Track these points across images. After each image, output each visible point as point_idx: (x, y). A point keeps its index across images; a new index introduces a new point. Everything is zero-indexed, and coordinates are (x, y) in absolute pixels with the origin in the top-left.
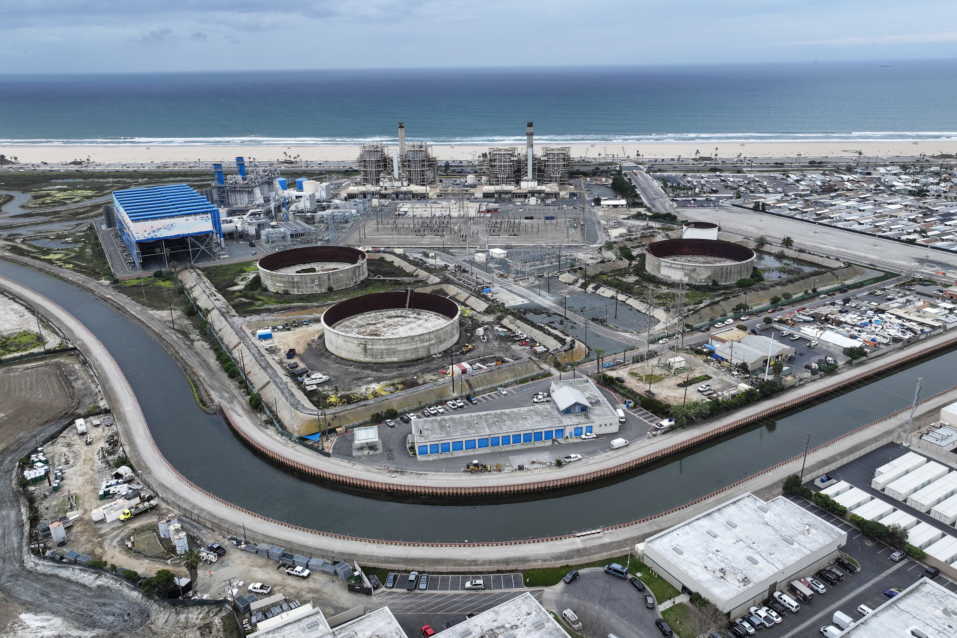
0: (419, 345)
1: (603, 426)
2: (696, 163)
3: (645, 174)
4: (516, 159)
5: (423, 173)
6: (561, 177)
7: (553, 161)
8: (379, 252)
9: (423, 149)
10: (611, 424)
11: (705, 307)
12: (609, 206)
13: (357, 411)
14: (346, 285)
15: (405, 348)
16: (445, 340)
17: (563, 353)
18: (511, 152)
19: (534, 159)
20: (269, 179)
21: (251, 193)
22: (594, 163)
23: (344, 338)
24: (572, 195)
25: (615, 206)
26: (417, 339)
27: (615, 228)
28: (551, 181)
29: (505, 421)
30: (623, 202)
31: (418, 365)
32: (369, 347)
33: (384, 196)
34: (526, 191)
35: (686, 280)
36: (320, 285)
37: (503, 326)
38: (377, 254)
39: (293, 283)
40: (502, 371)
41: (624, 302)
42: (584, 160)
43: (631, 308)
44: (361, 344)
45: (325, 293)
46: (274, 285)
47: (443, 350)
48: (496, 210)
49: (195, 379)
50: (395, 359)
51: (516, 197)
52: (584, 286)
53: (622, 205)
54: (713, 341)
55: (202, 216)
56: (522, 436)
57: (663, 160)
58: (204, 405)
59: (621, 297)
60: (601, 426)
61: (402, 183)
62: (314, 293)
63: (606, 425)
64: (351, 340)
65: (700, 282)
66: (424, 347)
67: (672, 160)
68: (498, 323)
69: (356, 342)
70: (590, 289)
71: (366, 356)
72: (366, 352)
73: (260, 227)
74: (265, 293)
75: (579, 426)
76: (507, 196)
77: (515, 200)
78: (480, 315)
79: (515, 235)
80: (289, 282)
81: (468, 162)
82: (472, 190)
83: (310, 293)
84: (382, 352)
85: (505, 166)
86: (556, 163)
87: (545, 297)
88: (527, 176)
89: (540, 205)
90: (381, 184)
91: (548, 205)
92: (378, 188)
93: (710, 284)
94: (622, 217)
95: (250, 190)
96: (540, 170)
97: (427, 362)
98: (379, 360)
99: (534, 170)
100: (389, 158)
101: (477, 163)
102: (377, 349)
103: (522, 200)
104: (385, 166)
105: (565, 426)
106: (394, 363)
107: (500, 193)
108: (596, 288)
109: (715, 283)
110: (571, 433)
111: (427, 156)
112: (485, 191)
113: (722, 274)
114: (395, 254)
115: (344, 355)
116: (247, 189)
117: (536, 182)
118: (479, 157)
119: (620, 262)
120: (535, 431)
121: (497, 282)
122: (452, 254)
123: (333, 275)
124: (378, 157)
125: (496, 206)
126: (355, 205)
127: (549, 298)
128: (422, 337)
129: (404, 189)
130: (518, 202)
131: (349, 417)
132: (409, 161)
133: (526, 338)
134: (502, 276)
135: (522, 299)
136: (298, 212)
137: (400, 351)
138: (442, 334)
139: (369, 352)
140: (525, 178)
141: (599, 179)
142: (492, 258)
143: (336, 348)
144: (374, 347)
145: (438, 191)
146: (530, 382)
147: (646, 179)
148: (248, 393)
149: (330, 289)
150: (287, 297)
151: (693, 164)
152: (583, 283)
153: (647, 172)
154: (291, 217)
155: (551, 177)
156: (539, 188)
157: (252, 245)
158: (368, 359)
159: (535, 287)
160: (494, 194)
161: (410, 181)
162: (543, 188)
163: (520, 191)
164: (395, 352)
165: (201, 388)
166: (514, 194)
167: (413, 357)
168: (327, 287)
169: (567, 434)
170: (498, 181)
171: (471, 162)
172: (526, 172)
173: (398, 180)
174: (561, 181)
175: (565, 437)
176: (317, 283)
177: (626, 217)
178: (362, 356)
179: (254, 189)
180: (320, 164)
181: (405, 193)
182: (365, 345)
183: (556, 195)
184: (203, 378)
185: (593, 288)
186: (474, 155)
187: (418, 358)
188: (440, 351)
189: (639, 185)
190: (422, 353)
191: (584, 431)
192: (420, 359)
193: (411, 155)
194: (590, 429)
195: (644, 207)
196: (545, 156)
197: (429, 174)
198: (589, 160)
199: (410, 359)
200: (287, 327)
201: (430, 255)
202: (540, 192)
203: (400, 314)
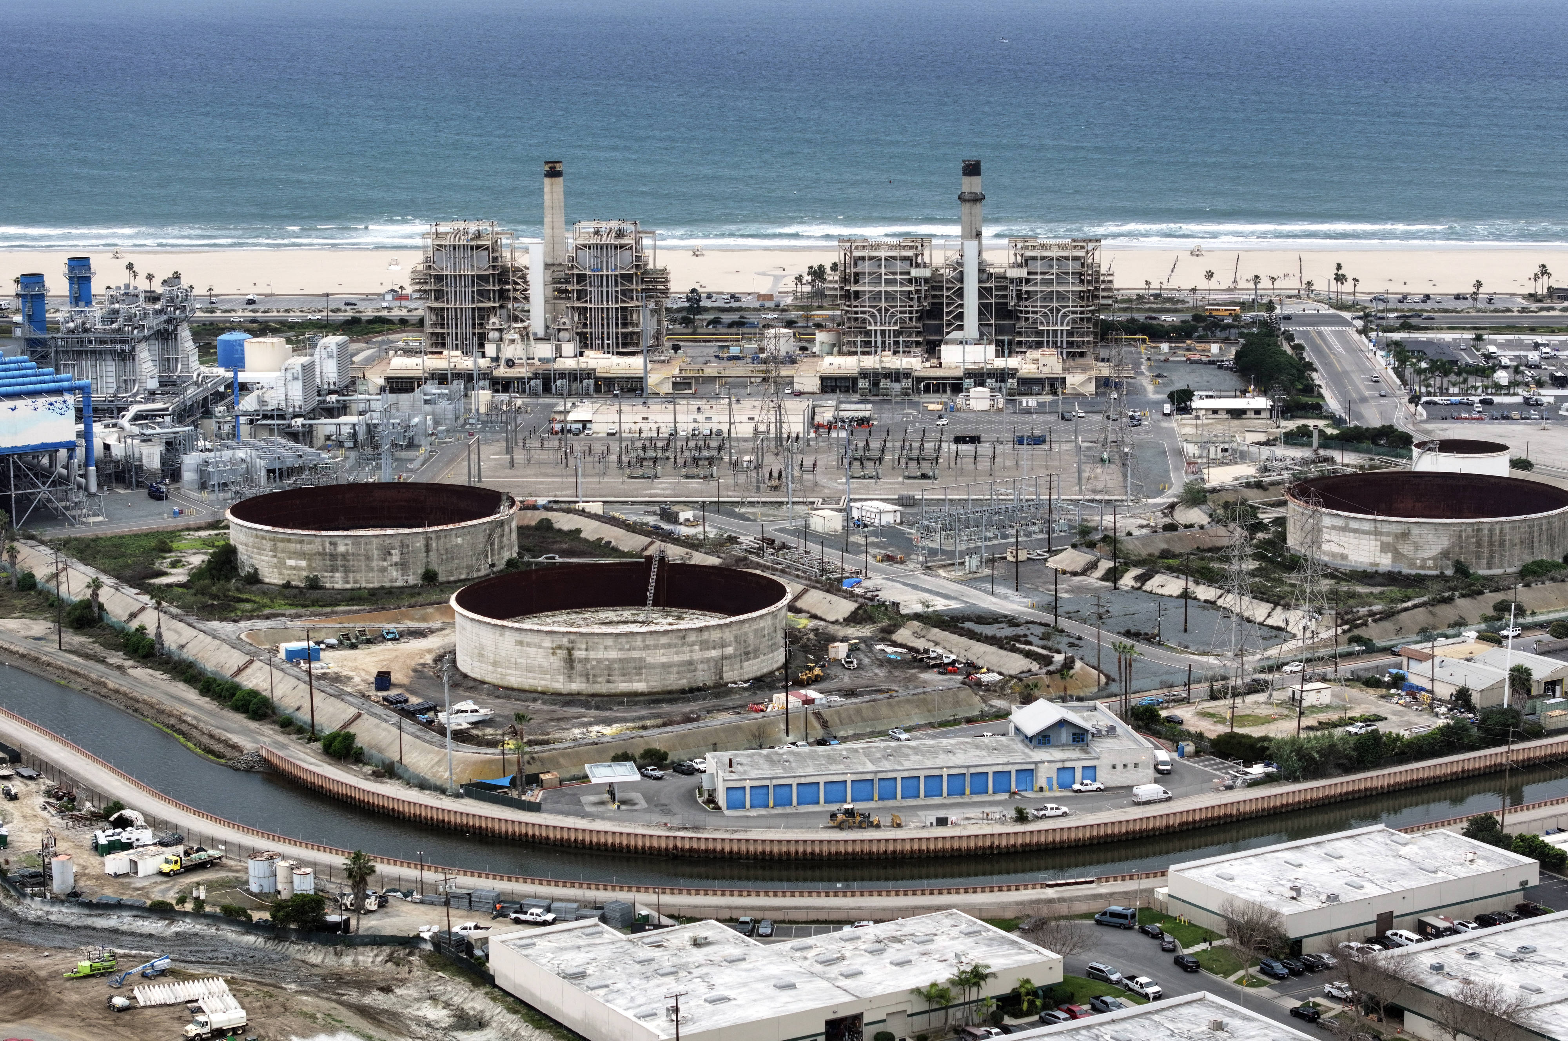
0: (697, 656)
1: (1120, 767)
2: (1533, 306)
3: (1356, 336)
4: (926, 273)
5: (625, 316)
6: (1070, 334)
7: (1045, 282)
8: (535, 508)
9: (628, 241)
10: (1136, 765)
11: (1415, 606)
12: (1215, 411)
13: (577, 753)
14: (470, 568)
15: (664, 659)
16: (757, 653)
17: (1044, 677)
18: (910, 253)
19: (984, 274)
20: (169, 321)
21: (126, 357)
22: (1191, 304)
23: (517, 636)
24: (1104, 383)
25: (1237, 414)
26: (692, 638)
27: (1222, 464)
28: (1039, 345)
29: (907, 755)
30: (1263, 403)
31: (695, 700)
32: (578, 654)
33: (501, 385)
34: (959, 373)
35: (1385, 562)
36: (402, 565)
37: (894, 644)
38: (530, 513)
39: (333, 557)
40: (899, 702)
41: (1213, 603)
42: (1157, 296)
43: (1227, 613)
44: (560, 647)
45: (415, 586)
46: (281, 565)
47: (751, 675)
48: (862, 422)
49: (172, 721)
50: (640, 686)
51: (927, 390)
52: (1113, 575)
53: (1258, 412)
54: (1412, 662)
55: (52, 399)
56: (945, 779)
57: (1428, 297)
58: (218, 757)
59: (1204, 592)
60: (1114, 767)
61: (558, 349)
62: (387, 585)
63: (1125, 766)
64: (534, 639)
65: (1423, 567)
66: (708, 660)
67: (1458, 297)
68: (882, 640)
69: (547, 643)
70: (1128, 580)
71: (570, 678)
72: (572, 668)
73: (172, 446)
74: (255, 588)
75: (1068, 765)
76: (897, 387)
77: (924, 398)
78: (836, 627)
79: (924, 476)
80: (322, 554)
81: (760, 296)
82: (785, 371)
83: (376, 585)
84: (609, 668)
85: (889, 296)
86: (1055, 288)
87: (1006, 598)
88: (960, 328)
89: (1000, 410)
90: (490, 349)
91: (1028, 411)
92: (483, 363)
93: (1449, 572)
94: (1251, 437)
95: (127, 348)
96: (1004, 312)
97: (717, 696)
98: (602, 688)
99: (984, 310)
100: (517, 270)
101: (789, 300)
102: (599, 661)
103: (944, 398)
104: (502, 295)
105: (1036, 763)
106: (636, 694)
107: (875, 377)
108: (1143, 579)
109: (1461, 569)
110: (1049, 779)
111: (638, 262)
112: (828, 372)
113: (1479, 544)
114: (583, 513)
115: (514, 679)
116: (118, 347)
117: (992, 348)
118: (799, 279)
119: (1221, 530)
120: (973, 770)
121: (877, 570)
122: (743, 517)
123: (438, 538)
124: (481, 264)
125: (863, 410)
126: (426, 402)
127: (1017, 599)
128: (705, 635)
129: (568, 364)
130: (934, 403)
131: (562, 761)
132: (581, 278)
133: (954, 661)
134: (890, 559)
135: (947, 602)
136: (265, 417)
137: (652, 666)
138: (751, 636)
139: (578, 667)
140: (956, 335)
141: (1200, 346)
142: (861, 525)
143: (495, 664)
144: (592, 654)
145: (676, 372)
146: (964, 726)
147: (1352, 349)
148: (314, 739)
149: (430, 577)
150: (315, 594)
151: (1524, 310)
152: (1109, 570)
153: (1364, 332)
154: (245, 430)
155: (1040, 334)
156: (1000, 363)
157: (157, 495)
158: (575, 686)
159: (983, 579)
160: (855, 380)
161: (585, 342)
162: (1013, 362)
163: (938, 373)
164: (639, 668)
165: (195, 733)
166: (920, 379)
167: (683, 683)
168: (421, 571)
169: (1042, 782)
170: (867, 344)
171: (769, 297)
172: (960, 317)
173: (546, 339)
174: (1070, 344)
175: (1036, 788)
176: (396, 558)
177: (1263, 438)
178: (561, 678)
179: (138, 349)
180: (251, 302)
181: (573, 376)
182: (570, 651)
183: (1055, 384)
184: (195, 717)
185: (1137, 578)
186: (777, 279)
187: (694, 685)
188: (746, 677)
189: (1328, 365)
190: (703, 676)
191: (1078, 775)
192: (699, 689)
193: (587, 258)
194: (1089, 773)
195: (1326, 418)
196: (1020, 266)
197: (646, 324)
198: (1176, 295)
199: (675, 687)
200: (348, 642)
201: (682, 516)
202: (1001, 376)
203: (630, 618)
